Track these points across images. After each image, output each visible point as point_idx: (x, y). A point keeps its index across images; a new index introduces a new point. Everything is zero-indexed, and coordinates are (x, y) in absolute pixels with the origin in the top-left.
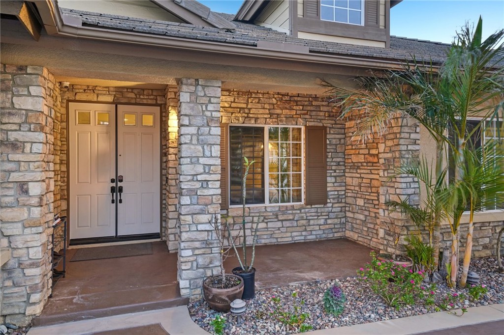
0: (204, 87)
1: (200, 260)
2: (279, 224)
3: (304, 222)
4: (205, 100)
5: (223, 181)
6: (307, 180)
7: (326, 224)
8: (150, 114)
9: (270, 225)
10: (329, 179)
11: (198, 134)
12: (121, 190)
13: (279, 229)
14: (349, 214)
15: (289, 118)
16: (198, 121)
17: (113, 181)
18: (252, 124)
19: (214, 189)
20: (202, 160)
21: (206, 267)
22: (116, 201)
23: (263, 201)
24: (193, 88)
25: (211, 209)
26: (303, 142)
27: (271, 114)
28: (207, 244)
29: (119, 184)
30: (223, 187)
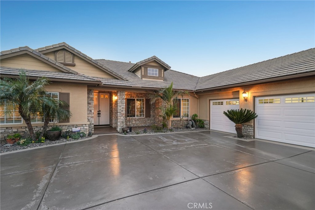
0: (122, 93)
1: (121, 125)
2: (139, 122)
3: (145, 122)
4: (122, 95)
5: (126, 110)
6: (145, 112)
7: (150, 122)
8: (107, 95)
9: (137, 122)
10: (151, 111)
11: (121, 102)
12: (100, 114)
13: (139, 123)
14: (156, 120)
15: (141, 97)
16: (121, 99)
17: (98, 111)
18: (132, 98)
19: (124, 112)
20: (122, 106)
21: (122, 126)
22: (99, 116)
23: (135, 117)
24: (120, 93)
25: (123, 116)
26: (145, 103)
27: (137, 96)
28: (123, 122)
29: (100, 112)
30: (126, 111)
